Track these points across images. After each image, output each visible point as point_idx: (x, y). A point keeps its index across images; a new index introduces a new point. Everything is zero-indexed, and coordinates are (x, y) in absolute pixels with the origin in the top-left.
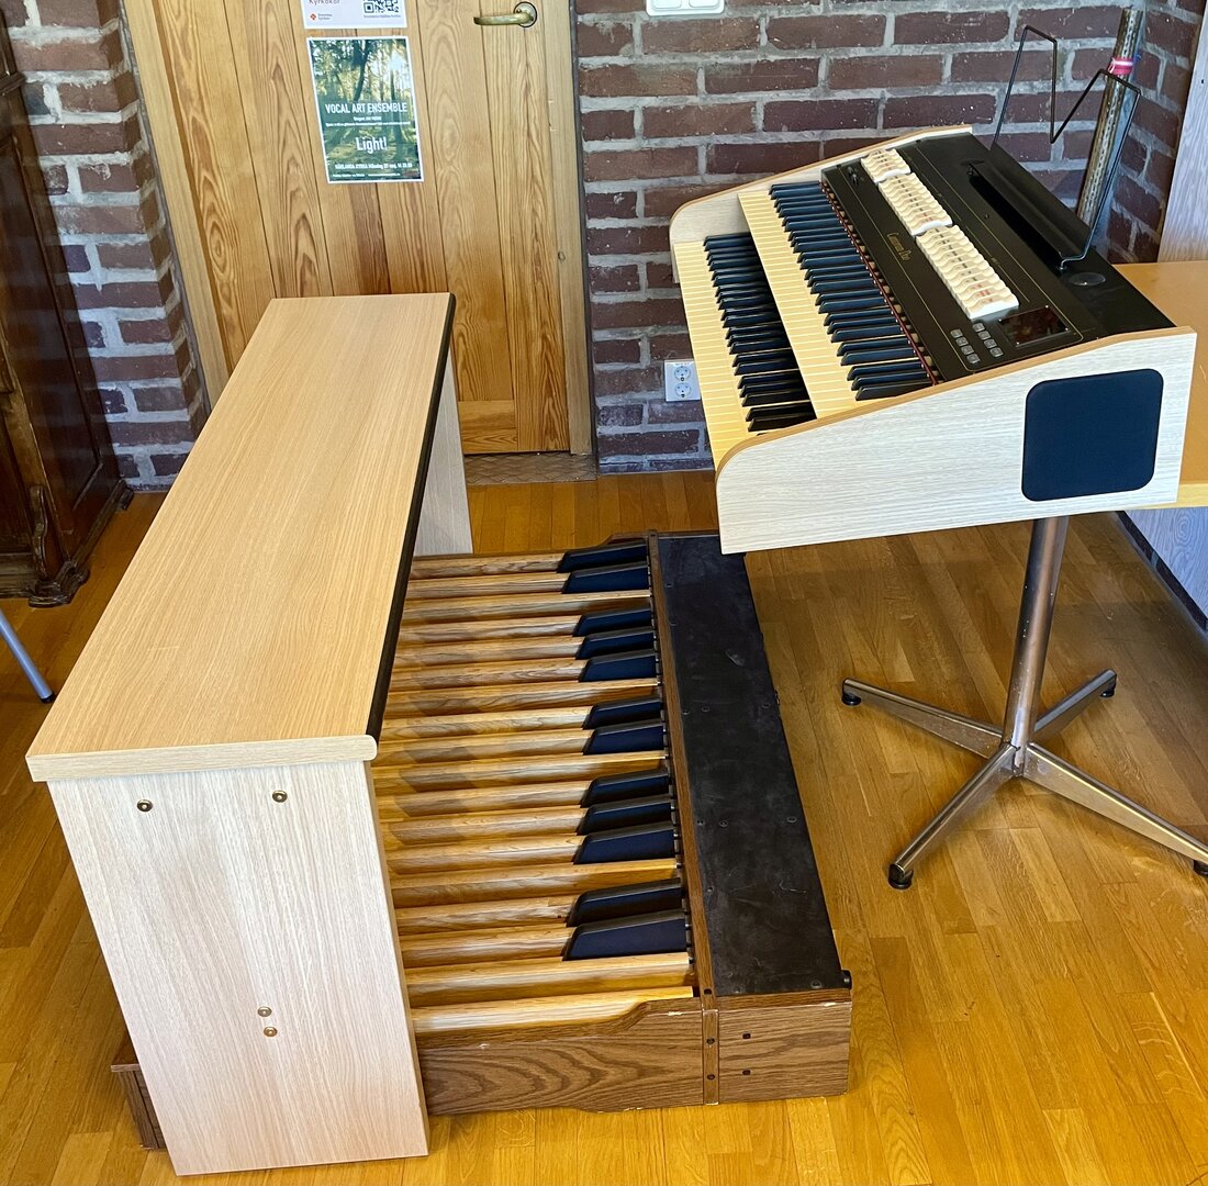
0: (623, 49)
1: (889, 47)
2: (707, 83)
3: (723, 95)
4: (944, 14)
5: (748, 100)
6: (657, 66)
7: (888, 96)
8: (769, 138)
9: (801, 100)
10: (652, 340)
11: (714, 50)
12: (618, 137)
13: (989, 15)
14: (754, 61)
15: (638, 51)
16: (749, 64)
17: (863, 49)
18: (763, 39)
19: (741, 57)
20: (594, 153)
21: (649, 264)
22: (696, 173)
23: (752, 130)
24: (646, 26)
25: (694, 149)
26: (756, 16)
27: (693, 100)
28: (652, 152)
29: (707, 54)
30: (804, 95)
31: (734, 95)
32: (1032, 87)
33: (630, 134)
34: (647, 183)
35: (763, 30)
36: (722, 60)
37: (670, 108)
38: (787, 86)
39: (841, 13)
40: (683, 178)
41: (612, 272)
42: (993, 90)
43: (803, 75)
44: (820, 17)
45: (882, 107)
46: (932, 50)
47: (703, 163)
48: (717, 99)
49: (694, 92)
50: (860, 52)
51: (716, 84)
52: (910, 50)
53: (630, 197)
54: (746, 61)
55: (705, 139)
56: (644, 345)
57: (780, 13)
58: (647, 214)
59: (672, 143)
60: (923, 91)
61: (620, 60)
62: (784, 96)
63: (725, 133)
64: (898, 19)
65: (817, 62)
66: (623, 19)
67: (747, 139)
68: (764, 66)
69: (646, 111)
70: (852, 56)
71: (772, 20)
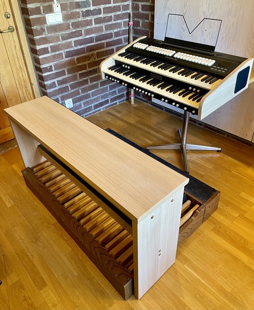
0: (43, 34)
1: (94, 26)
2: (62, 38)
3: (66, 40)
4: (102, 17)
5: (70, 41)
6: (51, 36)
7: (95, 35)
8: (76, 48)
9: (80, 39)
10: (61, 97)
11: (62, 31)
12: (46, 54)
13: (109, 16)
14: (70, 32)
15: (47, 33)
16: (69, 33)
17: (89, 26)
18: (71, 27)
19: (68, 31)
20: (42, 58)
21: (57, 81)
22: (63, 59)
23: (72, 47)
24: (47, 27)
25: (62, 53)
26: (69, 22)
27: (60, 42)
28: (54, 56)
29: (61, 32)
30: (80, 38)
31: (67, 40)
32: (118, 30)
33: (48, 53)
34: (54, 63)
35: (70, 25)
36: (64, 33)
37: (56, 45)
38: (77, 36)
39: (84, 19)
40: (61, 60)
41: (50, 84)
42: (112, 31)
43: (79, 34)
44: (81, 21)
45: (95, 38)
46: (101, 25)
47: (64, 56)
48: (64, 42)
49: (60, 41)
50: (89, 27)
51: (64, 38)
52: (97, 26)
53: (51, 67)
54: (69, 32)
55: (64, 51)
56: (60, 99)
57: (73, 21)
58: (55, 70)
59: (57, 53)
60: (101, 34)
61: (43, 36)
62: (77, 39)
63: (67, 49)
64: (94, 19)
65: (81, 31)
66: (42, 26)
67: (72, 49)
68: (72, 33)
69: (51, 47)
70: (88, 28)
71: (72, 23)
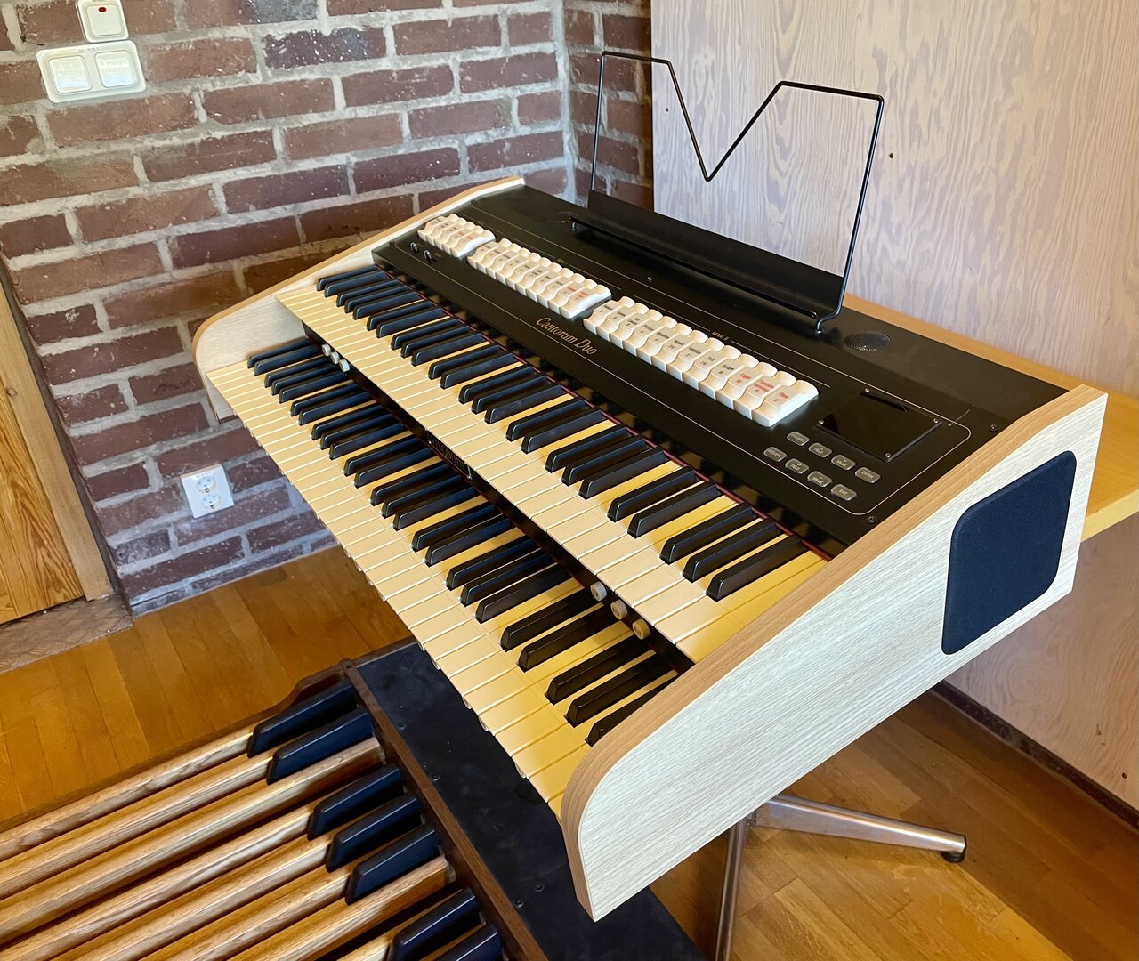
0: (29, 146)
1: (342, 110)
2: (148, 170)
3: (171, 182)
4: (389, 72)
5: (201, 183)
6: (78, 159)
7: (354, 160)
8: (237, 220)
9: (263, 175)
10: (158, 459)
11: (146, 133)
12: (52, 246)
13: (433, 70)
14: (197, 140)
15: (50, 144)
16: (192, 145)
17: (316, 115)
18: (202, 115)
19: (181, 137)
20: (24, 270)
21: (132, 380)
22: (162, 271)
23: (215, 214)
24: (53, 116)
25: (152, 246)
26: (187, 90)
27: (134, 191)
28: (102, 258)
29: (138, 138)
30: (265, 170)
31: (184, 180)
32: (488, 136)
33: (66, 241)
34: (105, 291)
35: (198, 104)
36: (159, 143)
37: (109, 204)
38: (244, 162)
39: (282, 79)
40: (148, 279)
41: (87, 398)
42: (452, 142)
43: (259, 149)
44: (261, 85)
45: (350, 172)
46: (386, 109)
47: (166, 258)
48: (163, 188)
49: (134, 182)
50: (312, 118)
51: (157, 170)
52: (364, 112)
53: (87, 312)
54: (189, 141)
55: (162, 232)
56: (151, 468)
57: (214, 85)
58: (113, 325)
59: (123, 242)
60: (388, 152)
61: (29, 159)
62: (242, 174)
63: (185, 222)
64: (345, 81)
65: (269, 134)
66: (22, 110)
67: (212, 225)
68: (209, 144)
69: (79, 212)
70: (305, 123)
71: (207, 94)
